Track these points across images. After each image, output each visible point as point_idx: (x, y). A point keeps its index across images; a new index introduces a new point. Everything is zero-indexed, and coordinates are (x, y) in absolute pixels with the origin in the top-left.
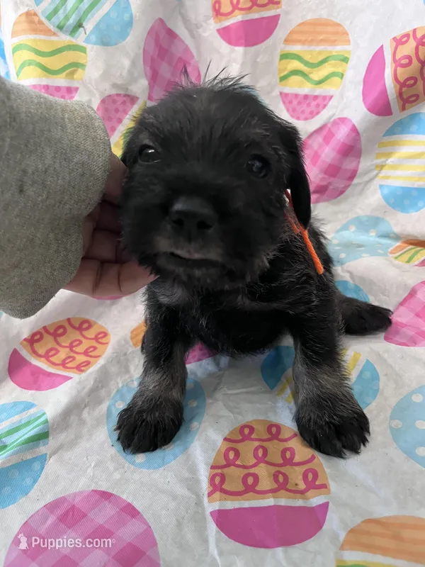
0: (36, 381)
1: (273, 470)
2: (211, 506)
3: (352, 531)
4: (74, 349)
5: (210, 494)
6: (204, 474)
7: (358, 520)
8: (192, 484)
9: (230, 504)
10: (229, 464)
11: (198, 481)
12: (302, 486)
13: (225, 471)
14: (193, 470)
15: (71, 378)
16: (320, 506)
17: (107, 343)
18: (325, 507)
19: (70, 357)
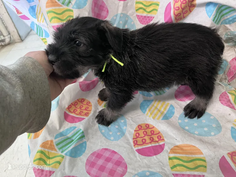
0: (74, 120)
1: (149, 137)
2: (135, 149)
3: (171, 149)
4: (82, 108)
5: (134, 146)
6: (131, 141)
7: (173, 147)
8: (129, 143)
9: (140, 147)
10: (137, 137)
11: (130, 143)
12: (157, 140)
13: (137, 139)
14: (128, 140)
15: (85, 118)
16: (162, 144)
17: (91, 106)
18: (164, 144)
19: (81, 111)
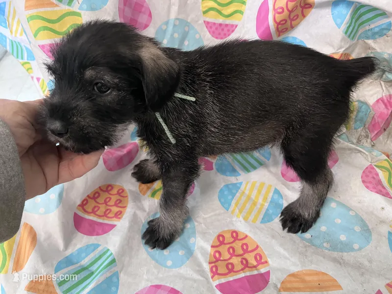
1: (239, 259)
2: (214, 283)
4: (108, 204)
5: (212, 277)
6: (207, 267)
7: (285, 276)
9: (224, 280)
10: (217, 260)
12: (255, 263)
13: (217, 263)
14: (199, 265)
15: (116, 225)
16: (265, 272)
17: (127, 197)
18: (268, 273)
19: (108, 210)
